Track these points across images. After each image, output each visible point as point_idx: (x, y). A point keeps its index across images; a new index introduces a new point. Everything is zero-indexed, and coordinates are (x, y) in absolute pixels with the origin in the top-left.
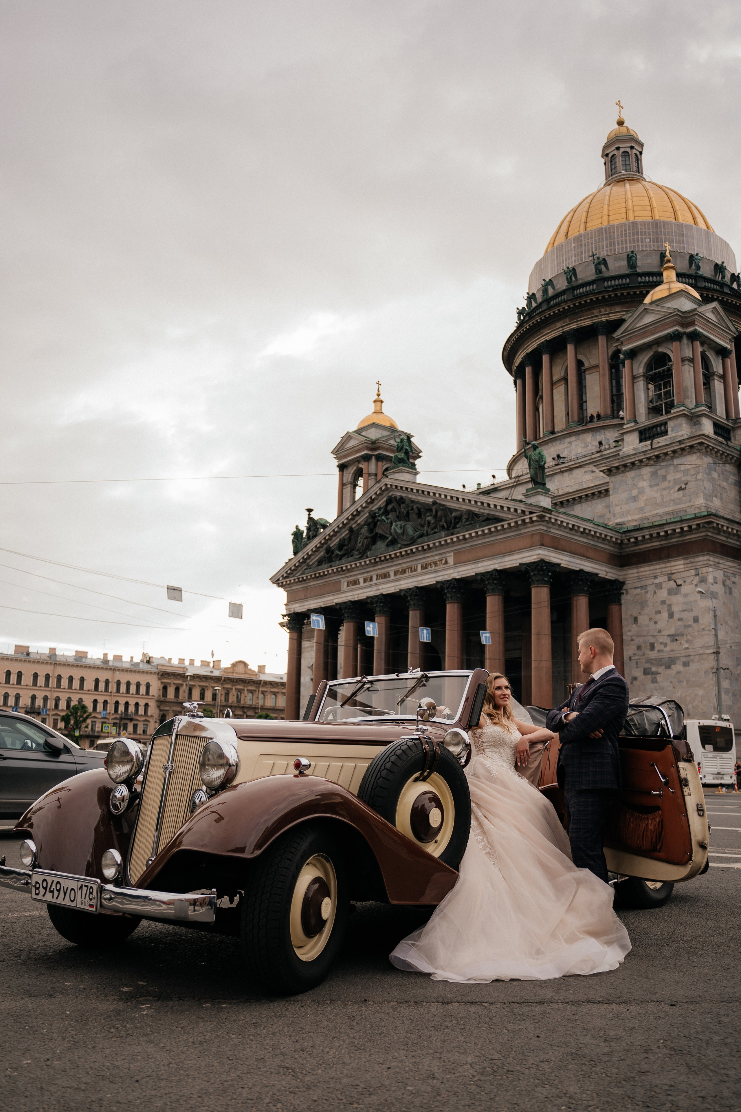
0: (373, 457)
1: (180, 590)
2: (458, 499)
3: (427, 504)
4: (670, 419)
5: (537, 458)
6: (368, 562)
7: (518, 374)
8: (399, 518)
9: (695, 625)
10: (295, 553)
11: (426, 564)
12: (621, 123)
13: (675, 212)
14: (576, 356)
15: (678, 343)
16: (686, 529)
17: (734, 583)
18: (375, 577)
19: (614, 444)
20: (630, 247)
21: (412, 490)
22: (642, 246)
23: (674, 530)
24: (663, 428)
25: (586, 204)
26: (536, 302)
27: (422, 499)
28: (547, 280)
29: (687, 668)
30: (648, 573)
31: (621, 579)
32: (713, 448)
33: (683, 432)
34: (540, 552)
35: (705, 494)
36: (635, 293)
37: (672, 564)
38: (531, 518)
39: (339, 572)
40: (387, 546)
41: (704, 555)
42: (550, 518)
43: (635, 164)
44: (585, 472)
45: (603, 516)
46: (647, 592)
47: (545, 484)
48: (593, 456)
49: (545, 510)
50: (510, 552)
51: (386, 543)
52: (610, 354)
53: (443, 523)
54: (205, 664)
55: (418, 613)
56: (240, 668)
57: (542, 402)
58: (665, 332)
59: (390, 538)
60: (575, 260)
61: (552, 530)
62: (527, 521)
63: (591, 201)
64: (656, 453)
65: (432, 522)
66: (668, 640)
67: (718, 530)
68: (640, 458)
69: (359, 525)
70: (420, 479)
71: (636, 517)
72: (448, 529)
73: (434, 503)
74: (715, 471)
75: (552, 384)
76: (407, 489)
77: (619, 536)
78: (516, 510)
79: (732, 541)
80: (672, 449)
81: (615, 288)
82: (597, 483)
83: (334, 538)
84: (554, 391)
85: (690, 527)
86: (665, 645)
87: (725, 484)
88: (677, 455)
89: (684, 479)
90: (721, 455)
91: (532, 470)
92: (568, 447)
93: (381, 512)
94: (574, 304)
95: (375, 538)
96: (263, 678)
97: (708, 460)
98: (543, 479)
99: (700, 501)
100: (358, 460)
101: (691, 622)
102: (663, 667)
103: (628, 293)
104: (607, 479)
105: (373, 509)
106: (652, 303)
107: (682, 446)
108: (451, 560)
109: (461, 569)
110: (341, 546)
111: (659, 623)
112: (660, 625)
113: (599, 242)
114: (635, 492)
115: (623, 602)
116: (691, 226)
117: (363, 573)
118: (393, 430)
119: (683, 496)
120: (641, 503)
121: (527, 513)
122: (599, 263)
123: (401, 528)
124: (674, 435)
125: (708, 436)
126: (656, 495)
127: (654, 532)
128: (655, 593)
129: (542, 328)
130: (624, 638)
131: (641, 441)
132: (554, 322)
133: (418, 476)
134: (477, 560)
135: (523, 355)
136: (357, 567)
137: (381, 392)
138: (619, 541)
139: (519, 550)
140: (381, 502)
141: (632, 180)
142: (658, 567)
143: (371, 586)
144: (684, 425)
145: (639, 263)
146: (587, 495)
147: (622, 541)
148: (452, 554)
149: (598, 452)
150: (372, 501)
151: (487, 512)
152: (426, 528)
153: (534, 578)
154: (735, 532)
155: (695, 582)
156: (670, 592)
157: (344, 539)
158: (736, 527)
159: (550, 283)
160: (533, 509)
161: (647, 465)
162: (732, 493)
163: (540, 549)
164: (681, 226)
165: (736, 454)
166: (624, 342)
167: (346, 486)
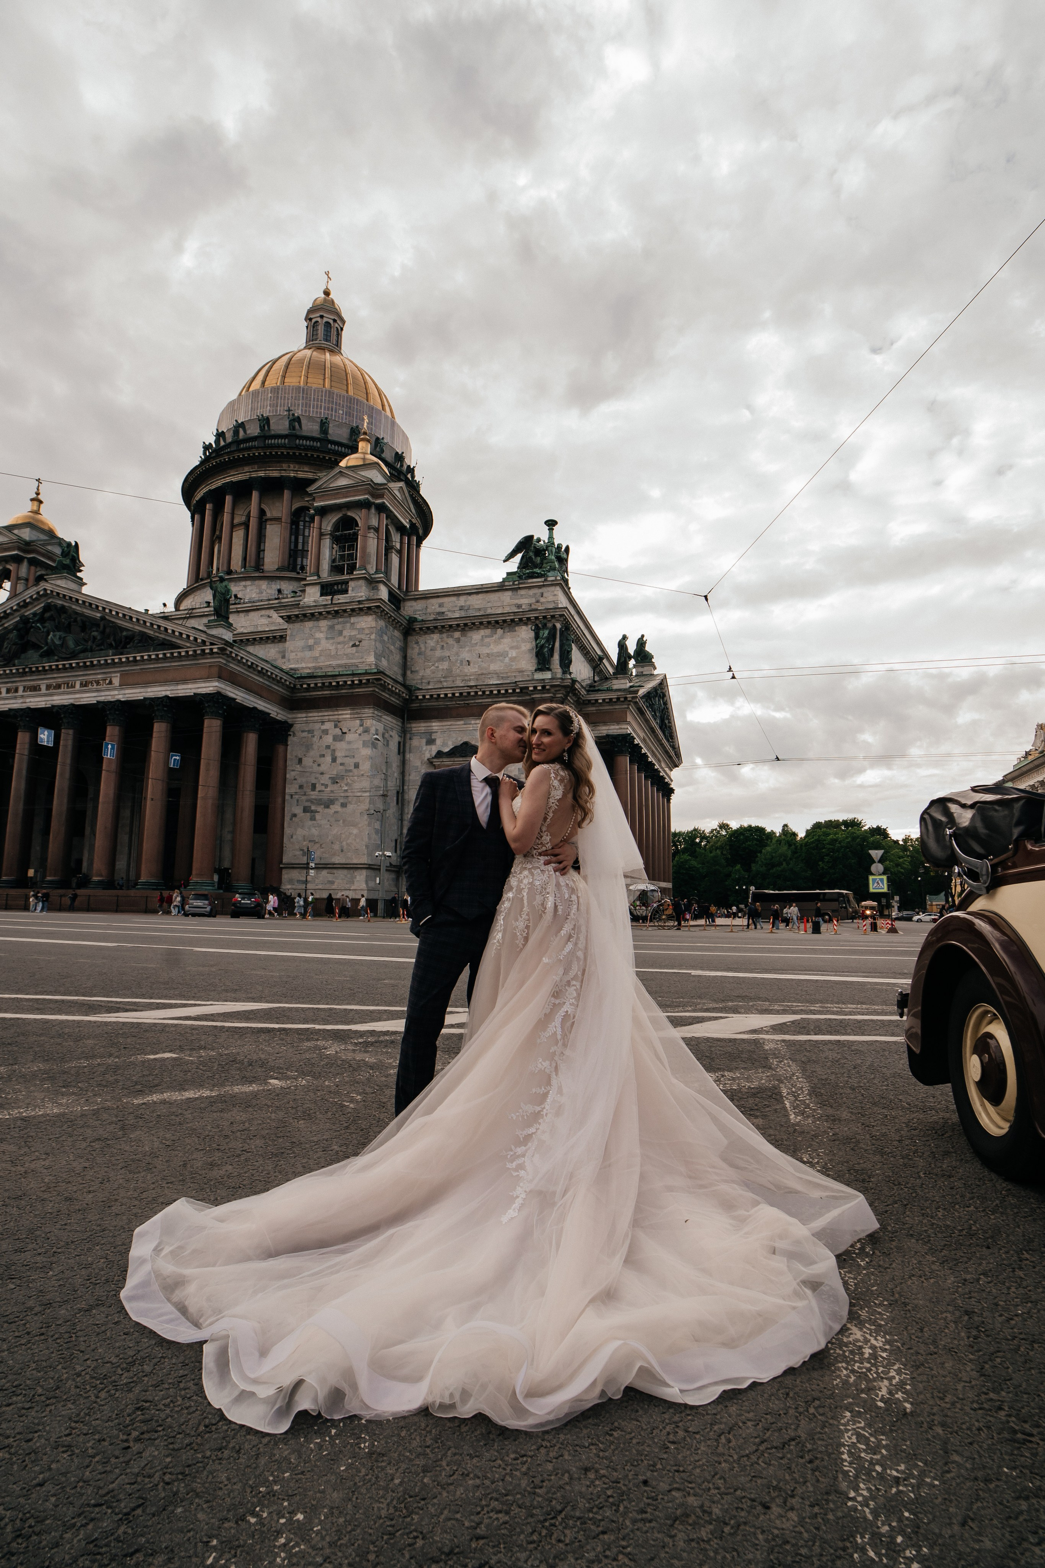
0: (26, 560)
2: (131, 618)
3: (95, 619)
4: (351, 579)
5: (222, 590)
6: (14, 671)
7: (196, 508)
8: (58, 628)
9: (355, 771)
11: (86, 682)
12: (327, 293)
13: (367, 394)
14: (260, 505)
15: (366, 511)
16: (356, 682)
17: (391, 736)
18: (21, 689)
19: (294, 594)
20: (324, 413)
21: (77, 600)
22: (335, 416)
23: (345, 682)
24: (344, 587)
25: (285, 359)
26: (225, 440)
27: (88, 612)
28: (239, 422)
29: (344, 809)
30: (316, 718)
31: (290, 721)
32: (386, 613)
33: (362, 594)
34: (216, 684)
35: (376, 654)
36: (324, 457)
37: (340, 713)
38: (211, 650)
41: (368, 708)
42: (231, 652)
43: (335, 337)
44: (262, 616)
45: (275, 660)
46: (313, 737)
47: (227, 617)
48: (271, 602)
49: (227, 643)
50: (185, 681)
51: (39, 653)
52: (295, 509)
53: (111, 640)
55: (71, 732)
57: (220, 542)
58: (357, 498)
59: (45, 648)
60: (269, 411)
61: (231, 665)
62: (207, 651)
63: (290, 358)
64: (336, 609)
65: (99, 638)
66: (329, 782)
67: (384, 687)
68: (319, 611)
69: (8, 630)
70: (85, 590)
71: (310, 665)
72: (116, 648)
73: (103, 618)
74: (386, 634)
75: (233, 526)
76: (71, 598)
77: (292, 680)
78: (196, 639)
79: (394, 699)
80: (350, 607)
81: (307, 448)
82: (273, 628)
84: (234, 534)
85: (360, 681)
86: (326, 786)
87: (392, 647)
88: (354, 614)
89: (359, 636)
90: (393, 620)
91: (216, 602)
92: (242, 590)
93: (36, 618)
94: (265, 453)
95: (25, 646)
97: (382, 623)
98: (228, 613)
99: (371, 659)
101: (352, 768)
102: (322, 806)
103: (318, 456)
104: (285, 625)
105: (26, 614)
106: (347, 467)
107: (361, 606)
109: (127, 691)
111: (322, 765)
112: (323, 768)
113: (295, 399)
114: (311, 642)
115: (289, 743)
116: (380, 411)
117: (7, 682)
118: (51, 534)
119: (357, 652)
120: (316, 653)
121: (208, 644)
122: (293, 420)
123: (60, 638)
124: (353, 595)
125: (384, 602)
126: (331, 648)
127: (327, 681)
128: (321, 737)
129: (231, 468)
130: (288, 776)
131: (322, 595)
132: (242, 466)
133: (84, 587)
134: (147, 684)
135: (205, 490)
137: (40, 491)
138: (292, 685)
139: (194, 680)
140: (38, 608)
141: (331, 351)
142: (326, 714)
143: (15, 698)
144: (364, 588)
145: (330, 431)
146: (261, 638)
147: (295, 685)
148: (118, 675)
150: (25, 605)
151: (163, 636)
152: (90, 643)
153: (208, 710)
154: (397, 691)
155: (358, 732)
156: (336, 738)
158: (399, 687)
159: (242, 425)
160: (215, 641)
161: (325, 618)
162: (397, 657)
163: (218, 681)
164: (372, 408)
165: (405, 622)
166: (314, 499)
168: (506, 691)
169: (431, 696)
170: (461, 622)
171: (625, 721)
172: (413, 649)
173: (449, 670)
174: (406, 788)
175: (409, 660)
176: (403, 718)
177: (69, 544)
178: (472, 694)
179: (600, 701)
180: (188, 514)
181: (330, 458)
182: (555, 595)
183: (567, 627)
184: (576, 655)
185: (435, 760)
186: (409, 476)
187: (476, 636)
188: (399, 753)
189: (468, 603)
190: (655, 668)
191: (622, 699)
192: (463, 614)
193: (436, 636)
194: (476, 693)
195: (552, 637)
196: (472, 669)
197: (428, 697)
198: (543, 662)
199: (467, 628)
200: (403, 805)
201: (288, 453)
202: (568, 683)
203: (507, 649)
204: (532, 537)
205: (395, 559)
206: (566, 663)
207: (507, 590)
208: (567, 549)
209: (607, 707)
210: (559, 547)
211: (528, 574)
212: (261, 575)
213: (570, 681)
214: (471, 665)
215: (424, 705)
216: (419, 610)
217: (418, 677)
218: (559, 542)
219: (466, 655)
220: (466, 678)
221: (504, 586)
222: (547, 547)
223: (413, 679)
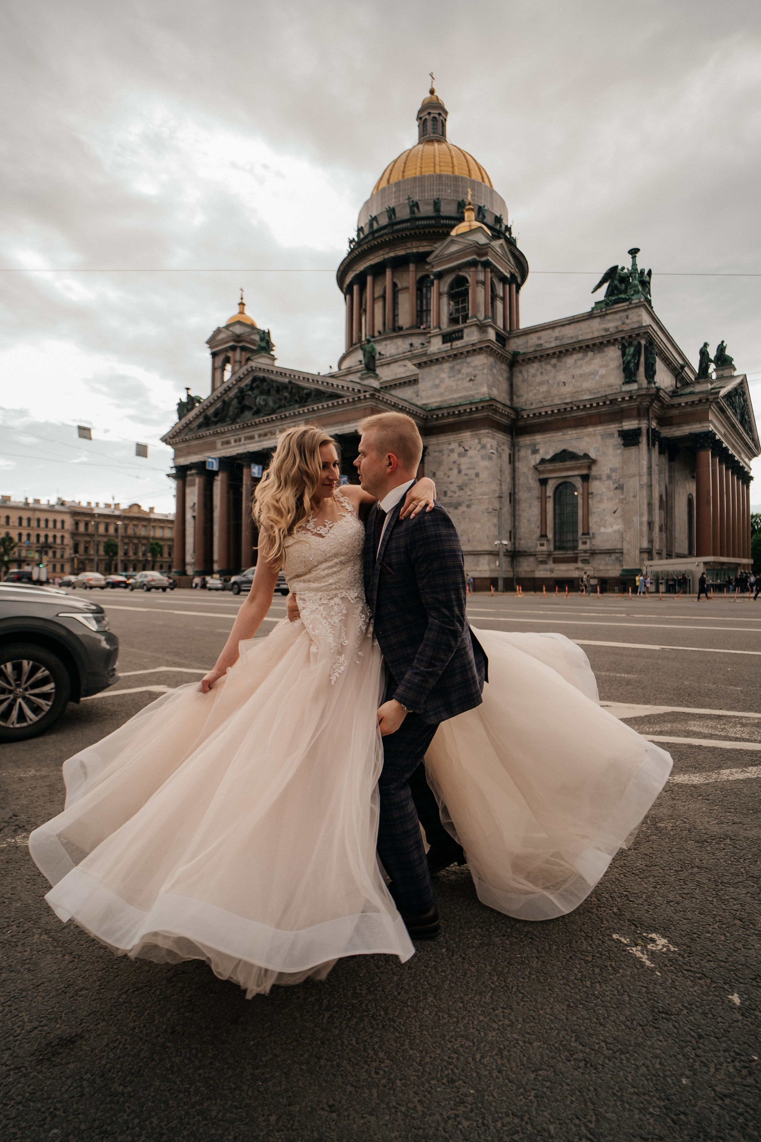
0: (238, 348)
1: (89, 430)
2: (308, 379)
3: (284, 384)
4: (466, 327)
5: (370, 350)
6: (238, 427)
7: (348, 291)
8: (262, 393)
9: (477, 480)
10: (180, 418)
12: (432, 92)
13: (469, 171)
14: (392, 279)
15: (474, 269)
16: (474, 409)
17: (503, 450)
18: (243, 439)
19: (421, 346)
20: (436, 195)
21: (272, 371)
22: (445, 195)
23: (465, 410)
24: (460, 334)
25: (404, 157)
26: (363, 233)
27: (280, 379)
28: (373, 216)
29: (469, 509)
30: (445, 441)
32: (495, 351)
33: (475, 338)
35: (488, 385)
36: (438, 232)
37: (462, 435)
38: (365, 396)
39: (215, 434)
41: (485, 429)
42: (379, 396)
43: (441, 129)
44: (400, 366)
45: (412, 399)
46: (443, 455)
47: (374, 370)
48: (406, 354)
49: (376, 390)
51: (252, 412)
52: (419, 277)
53: (297, 398)
54: (108, 506)
56: (135, 509)
57: (366, 314)
58: (466, 260)
59: (255, 409)
60: (395, 202)
61: (380, 406)
62: (362, 397)
63: (408, 156)
64: (455, 353)
65: (288, 397)
66: (456, 489)
67: (496, 411)
68: (442, 356)
69: (231, 399)
70: (277, 363)
71: (438, 400)
72: (300, 403)
73: (290, 382)
74: (495, 368)
75: (374, 300)
76: (268, 370)
77: (425, 413)
78: (353, 389)
79: (504, 420)
80: (466, 350)
81: (425, 227)
82: (408, 374)
83: (210, 408)
84: (375, 305)
85: (477, 408)
86: (455, 492)
87: (501, 378)
88: (470, 354)
89: (474, 373)
90: (501, 356)
91: (366, 359)
92: (388, 347)
93: (248, 388)
94: (393, 237)
95: (243, 408)
96: (153, 516)
97: (491, 360)
98: (374, 367)
99: (484, 390)
100: (226, 350)
101: (474, 477)
103: (434, 232)
104: (417, 371)
105: (241, 386)
106: (458, 236)
107: (474, 348)
110: (216, 414)
112: (451, 479)
113: (413, 188)
114: (437, 381)
116: (481, 183)
117: (234, 436)
118: (252, 327)
119: (473, 385)
120: (442, 390)
121: (362, 392)
122: (413, 206)
123: (264, 400)
124: (468, 339)
125: (492, 342)
126: (452, 384)
127: (451, 411)
128: (449, 455)
129: (369, 255)
131: (443, 343)
132: (377, 251)
135: (352, 275)
136: (229, 431)
137: (244, 297)
138: (426, 417)
140: (248, 381)
141: (439, 141)
142: (452, 437)
143: (240, 445)
144: (476, 332)
145: (442, 209)
146: (400, 384)
147: (428, 417)
149: (409, 351)
150: (240, 380)
151: (330, 390)
152: (283, 402)
154: (506, 413)
155: (478, 448)
156: (460, 455)
157: (219, 409)
158: (508, 410)
159: (375, 219)
160: (367, 389)
161: (447, 361)
162: (505, 386)
164: (473, 182)
165: (510, 357)
166: (433, 267)
167: (217, 370)
168: (598, 404)
169: (534, 414)
170: (557, 351)
171: (707, 420)
172: (517, 377)
173: (548, 392)
174: (516, 490)
175: (514, 387)
176: (512, 435)
177: (264, 332)
178: (569, 409)
179: (683, 404)
180: (342, 296)
181: (443, 232)
182: (639, 315)
184: (659, 366)
185: (539, 466)
186: (507, 234)
187: (570, 360)
188: (510, 462)
189: (562, 333)
190: (735, 369)
191: (704, 401)
192: (558, 343)
193: (536, 365)
194: (572, 408)
195: (638, 352)
196: (568, 389)
197: (531, 416)
198: (629, 375)
199: (562, 355)
200: (515, 504)
201: (411, 234)
202: (653, 391)
203: (597, 368)
204: (617, 267)
205: (499, 305)
206: (650, 373)
207: (595, 317)
208: (650, 273)
209: (689, 409)
210: (642, 272)
211: (614, 300)
212: (397, 334)
213: (655, 389)
214: (567, 385)
215: (528, 422)
216: (521, 345)
217: (523, 400)
218: (642, 268)
219: (561, 377)
220: (563, 397)
221: (593, 314)
222: (631, 273)
223: (519, 403)
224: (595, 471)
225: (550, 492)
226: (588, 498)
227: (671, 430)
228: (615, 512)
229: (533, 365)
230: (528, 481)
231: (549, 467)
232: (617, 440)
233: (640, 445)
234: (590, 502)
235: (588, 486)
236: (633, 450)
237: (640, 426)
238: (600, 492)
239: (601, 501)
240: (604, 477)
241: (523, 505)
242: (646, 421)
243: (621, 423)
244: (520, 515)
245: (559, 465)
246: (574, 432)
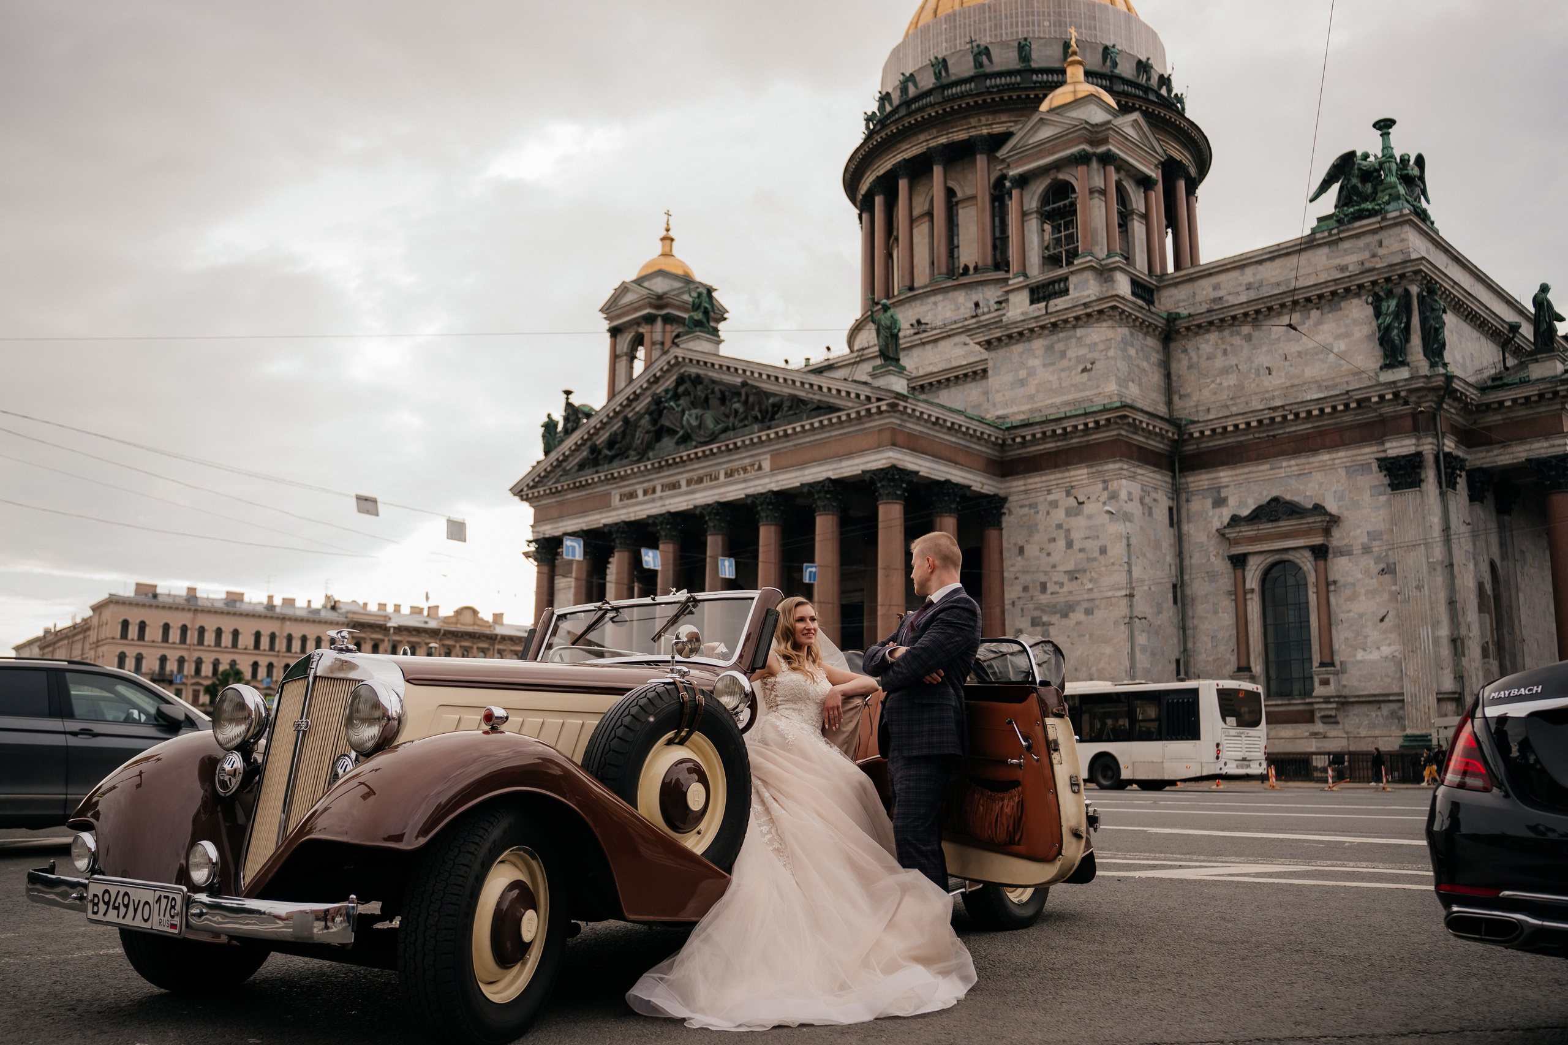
0: (659, 319)
1: (374, 501)
2: (777, 378)
3: (735, 386)
4: (1072, 273)
5: (888, 323)
6: (649, 467)
7: (865, 206)
8: (694, 405)
9: (1102, 559)
10: (547, 453)
11: (731, 470)
14: (945, 182)
15: (1085, 167)
17: (1155, 500)
18: (659, 488)
19: (996, 307)
20: (1023, 32)
21: (713, 365)
22: (1039, 32)
23: (1075, 427)
24: (1062, 285)
26: (891, 104)
27: (727, 378)
28: (908, 75)
29: (1090, 617)
30: (1039, 485)
31: (1002, 493)
32: (1130, 314)
33: (1090, 292)
34: (891, 454)
35: (1118, 378)
36: (1028, 96)
37: (1072, 473)
38: (879, 407)
39: (608, 480)
40: (678, 443)
41: (1115, 462)
42: (905, 408)
44: (955, 345)
45: (978, 406)
46: (1037, 512)
47: (898, 360)
48: (966, 323)
49: (898, 396)
50: (850, 455)
51: (675, 440)
52: (992, 181)
53: (756, 412)
54: (416, 611)
55: (719, 538)
56: (467, 617)
57: (898, 246)
58: (1068, 152)
59: (681, 433)
60: (946, 48)
61: (908, 425)
62: (874, 410)
64: (1053, 320)
65: (741, 410)
66: (1064, 579)
67: (1135, 427)
68: (1030, 326)
69: (638, 414)
70: (725, 350)
71: (1025, 408)
72: (763, 421)
73: (744, 384)
74: (1133, 346)
75: (912, 221)
76: (705, 363)
77: (1000, 434)
78: (858, 396)
79: (1153, 443)
80: (1074, 314)
81: (1001, 89)
82: (971, 360)
83: (602, 432)
84: (915, 231)
85: (1097, 422)
86: (1062, 585)
87: (1145, 364)
88: (1081, 323)
89: (1090, 356)
90: (1141, 323)
91: (881, 340)
92: (932, 309)
93: (669, 396)
94: (944, 110)
95: (660, 432)
96: (499, 630)
97: (1123, 331)
98: (897, 352)
99: (1111, 387)
100: (637, 322)
101: (1097, 554)
102: (1058, 616)
103: (1019, 97)
104: (985, 354)
105: (658, 391)
106: (1051, 110)
107: (1089, 310)
108: (766, 465)
109: (780, 477)
110: (611, 443)
111: (1052, 554)
113: (980, 23)
114: (1023, 374)
115: (1004, 525)
116: (1106, 7)
117: (643, 482)
118: (687, 280)
119: (1089, 380)
120: (1031, 389)
121: (873, 400)
122: (979, 53)
123: (696, 418)
124: (1077, 295)
125: (1123, 298)
126: (1051, 378)
127: (1048, 429)
128: (1048, 513)
129: (899, 142)
130: (1006, 574)
131: (1032, 302)
132: (915, 134)
133: (722, 346)
134: (803, 464)
135: (871, 178)
136: (633, 473)
137: (671, 226)
138: (1000, 441)
139: (861, 451)
140: (669, 382)
142: (1052, 477)
143: (653, 500)
144: (1092, 282)
145: (1034, 56)
146: (957, 377)
147: (1004, 441)
148: (768, 456)
150: (656, 380)
151: (817, 397)
152: (731, 419)
153: (882, 491)
154: (1157, 430)
155: (1102, 499)
156: (1069, 512)
157: (615, 434)
158: (1160, 424)
159: (910, 79)
160: (882, 394)
161: (1040, 336)
162: (1155, 377)
163: (891, 450)
164: (1092, 6)
165: (1161, 323)
166: (1010, 164)
167: (620, 358)
168: (1334, 408)
169: (1213, 431)
170: (1251, 309)
171: (1558, 432)
172: (1179, 361)
173: (1240, 387)
174: (1186, 577)
175: (1174, 378)
176: (1173, 471)
178: (1278, 419)
179: (1508, 403)
180: (855, 212)
181: (1031, 98)
182: (1402, 240)
183: (1431, 287)
185: (1227, 531)
186: (1164, 91)
187: (1276, 329)
188: (1172, 524)
189: (1259, 277)
191: (1549, 396)
192: (1253, 295)
193: (1213, 337)
194: (1284, 417)
195: (1405, 307)
196: (1276, 381)
197: (1207, 433)
199: (1261, 317)
200: (1184, 605)
202: (1439, 382)
203: (1330, 340)
204: (1352, 154)
205: (1137, 229)
206: (1434, 347)
207: (1319, 245)
208: (1420, 161)
209: (1523, 412)
210: (1404, 160)
211: (1352, 213)
212: (956, 283)
213: (1442, 378)
214: (1274, 373)
215: (1203, 445)
216: (1183, 301)
217: (1192, 404)
218: (1403, 152)
219: (1263, 359)
220: (1267, 395)
221: (1315, 240)
222: (1381, 164)
223: (1185, 408)
224: (1338, 538)
225: (1252, 580)
226: (1328, 592)
227: (1491, 454)
228: (1382, 620)
229: (1207, 336)
230: (1209, 559)
231: (1247, 531)
232: (1378, 478)
233: (1423, 485)
234: (1332, 600)
235: (1326, 565)
236: (1410, 496)
237: (1420, 449)
238: (1350, 580)
239: (1353, 598)
240: (1357, 550)
241: (1201, 608)
242: (1430, 440)
243: (1383, 443)
244: (1195, 628)
245: (1266, 527)
246: (1293, 462)
